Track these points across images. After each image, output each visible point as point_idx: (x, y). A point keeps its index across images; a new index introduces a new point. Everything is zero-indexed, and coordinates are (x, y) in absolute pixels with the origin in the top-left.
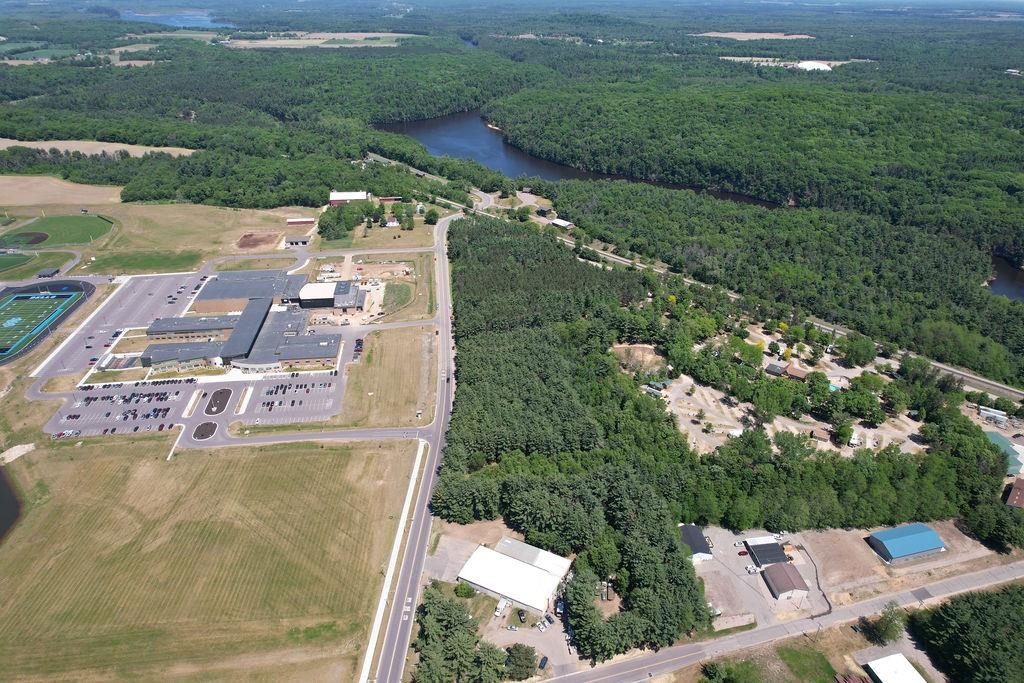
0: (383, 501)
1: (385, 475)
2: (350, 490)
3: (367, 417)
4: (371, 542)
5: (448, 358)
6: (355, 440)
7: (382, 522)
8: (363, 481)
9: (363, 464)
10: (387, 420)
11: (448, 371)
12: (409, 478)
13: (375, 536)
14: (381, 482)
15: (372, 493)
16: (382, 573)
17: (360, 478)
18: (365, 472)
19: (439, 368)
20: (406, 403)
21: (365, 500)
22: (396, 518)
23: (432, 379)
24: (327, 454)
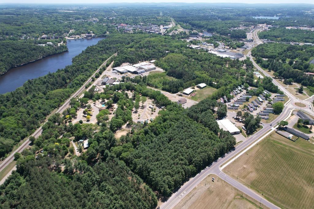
0: (248, 160)
1: (242, 168)
2: (257, 170)
3: (234, 198)
4: (257, 152)
6: (246, 187)
7: (251, 155)
8: (250, 170)
9: (248, 177)
10: (227, 189)
11: (177, 195)
12: (235, 161)
13: (255, 153)
14: (245, 166)
15: (250, 164)
16: (257, 144)
17: (251, 172)
18: (249, 173)
19: (179, 200)
20: (212, 192)
21: (253, 164)
22: (246, 153)
23: (190, 196)
24: (261, 190)
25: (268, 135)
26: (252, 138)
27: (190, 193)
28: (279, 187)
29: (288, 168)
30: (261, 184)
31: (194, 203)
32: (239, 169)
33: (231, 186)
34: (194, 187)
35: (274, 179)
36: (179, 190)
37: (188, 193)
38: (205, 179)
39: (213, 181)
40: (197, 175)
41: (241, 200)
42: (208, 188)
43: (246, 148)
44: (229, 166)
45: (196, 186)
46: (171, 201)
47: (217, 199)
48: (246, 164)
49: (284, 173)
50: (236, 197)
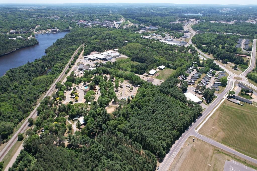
0: (214, 123)
1: (211, 129)
2: (223, 130)
3: (214, 153)
4: (219, 116)
5: (165, 163)
6: (220, 144)
7: (215, 119)
8: (218, 130)
9: (218, 135)
10: (206, 146)
11: (170, 156)
12: (205, 124)
13: (217, 117)
15: (216, 126)
16: (217, 110)
17: (219, 131)
18: (218, 133)
19: (173, 159)
20: (196, 150)
21: (219, 125)
22: (211, 117)
23: (180, 155)
24: (231, 145)
25: (223, 103)
26: (211, 106)
27: (179, 152)
28: (243, 141)
29: (245, 126)
30: (230, 140)
31: (185, 160)
32: (210, 130)
33: (208, 144)
34: (181, 148)
35: (238, 135)
36: (170, 151)
37: (178, 153)
38: (187, 140)
39: (193, 141)
40: (180, 138)
41: (219, 154)
42: (191, 147)
43: (210, 114)
44: (201, 128)
45: (182, 146)
46: (166, 161)
47: (201, 155)
48: (213, 126)
49: (243, 130)
50: (215, 152)
